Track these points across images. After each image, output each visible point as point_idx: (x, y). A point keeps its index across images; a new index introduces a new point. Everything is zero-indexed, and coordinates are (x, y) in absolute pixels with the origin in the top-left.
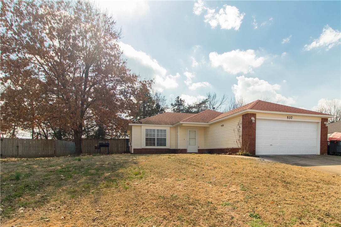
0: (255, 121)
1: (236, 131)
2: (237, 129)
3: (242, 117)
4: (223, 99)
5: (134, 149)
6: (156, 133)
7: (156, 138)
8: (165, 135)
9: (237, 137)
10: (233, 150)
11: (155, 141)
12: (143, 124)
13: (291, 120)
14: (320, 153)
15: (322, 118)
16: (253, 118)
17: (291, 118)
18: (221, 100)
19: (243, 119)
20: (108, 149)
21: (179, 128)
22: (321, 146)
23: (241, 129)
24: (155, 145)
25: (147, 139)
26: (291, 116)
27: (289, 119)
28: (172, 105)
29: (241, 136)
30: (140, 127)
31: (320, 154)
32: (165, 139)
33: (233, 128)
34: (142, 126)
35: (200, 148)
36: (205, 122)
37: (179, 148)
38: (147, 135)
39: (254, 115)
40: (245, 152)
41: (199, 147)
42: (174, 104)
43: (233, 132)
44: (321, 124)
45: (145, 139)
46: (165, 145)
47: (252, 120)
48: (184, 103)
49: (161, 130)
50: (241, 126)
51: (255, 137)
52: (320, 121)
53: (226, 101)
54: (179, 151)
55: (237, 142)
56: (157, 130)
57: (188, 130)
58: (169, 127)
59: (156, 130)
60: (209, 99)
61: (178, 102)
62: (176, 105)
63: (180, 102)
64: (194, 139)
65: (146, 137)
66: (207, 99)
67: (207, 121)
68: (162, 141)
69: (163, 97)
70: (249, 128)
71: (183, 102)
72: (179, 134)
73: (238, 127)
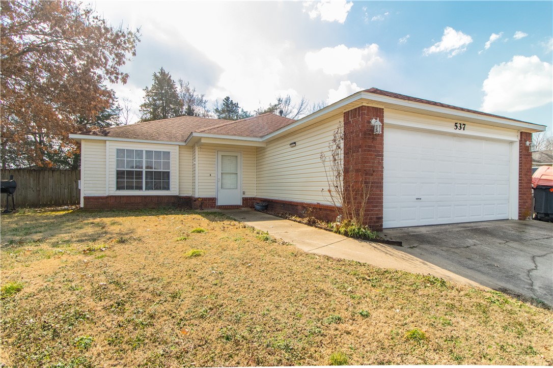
0: (383, 132)
1: (327, 159)
2: (330, 153)
3: (342, 119)
4: (302, 105)
5: (85, 198)
6: (144, 160)
7: (144, 170)
8: (167, 164)
9: (332, 175)
10: (320, 209)
11: (142, 178)
12: (111, 136)
13: (461, 132)
14: (519, 216)
15: (521, 133)
16: (375, 122)
17: (462, 126)
18: (297, 107)
19: (347, 123)
20: (13, 198)
21: (197, 148)
22: (520, 198)
23: (341, 152)
24: (140, 188)
25: (120, 174)
26: (462, 123)
27: (458, 131)
28: (217, 110)
29: (342, 172)
30: (102, 144)
31: (519, 219)
32: (167, 175)
33: (319, 151)
34: (107, 141)
35: (248, 195)
36: (257, 137)
37: (197, 196)
38: (119, 163)
39: (378, 113)
40: (354, 227)
41: (244, 193)
42: (220, 109)
43: (319, 160)
44: (520, 146)
45: (115, 173)
46: (168, 189)
47: (373, 127)
48: (238, 109)
49: (158, 153)
50: (342, 146)
51: (382, 179)
52: (516, 138)
53: (307, 109)
54: (197, 202)
55: (330, 191)
56: (146, 151)
57: (220, 154)
58: (178, 147)
59: (144, 152)
60: (279, 106)
61: (228, 106)
62: (223, 111)
63: (230, 106)
64: (234, 176)
65: (117, 167)
66: (276, 106)
67: (261, 135)
68: (161, 179)
69: (200, 97)
70: (365, 151)
71: (236, 106)
72: (196, 163)
73: (335, 147)
